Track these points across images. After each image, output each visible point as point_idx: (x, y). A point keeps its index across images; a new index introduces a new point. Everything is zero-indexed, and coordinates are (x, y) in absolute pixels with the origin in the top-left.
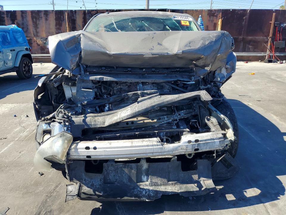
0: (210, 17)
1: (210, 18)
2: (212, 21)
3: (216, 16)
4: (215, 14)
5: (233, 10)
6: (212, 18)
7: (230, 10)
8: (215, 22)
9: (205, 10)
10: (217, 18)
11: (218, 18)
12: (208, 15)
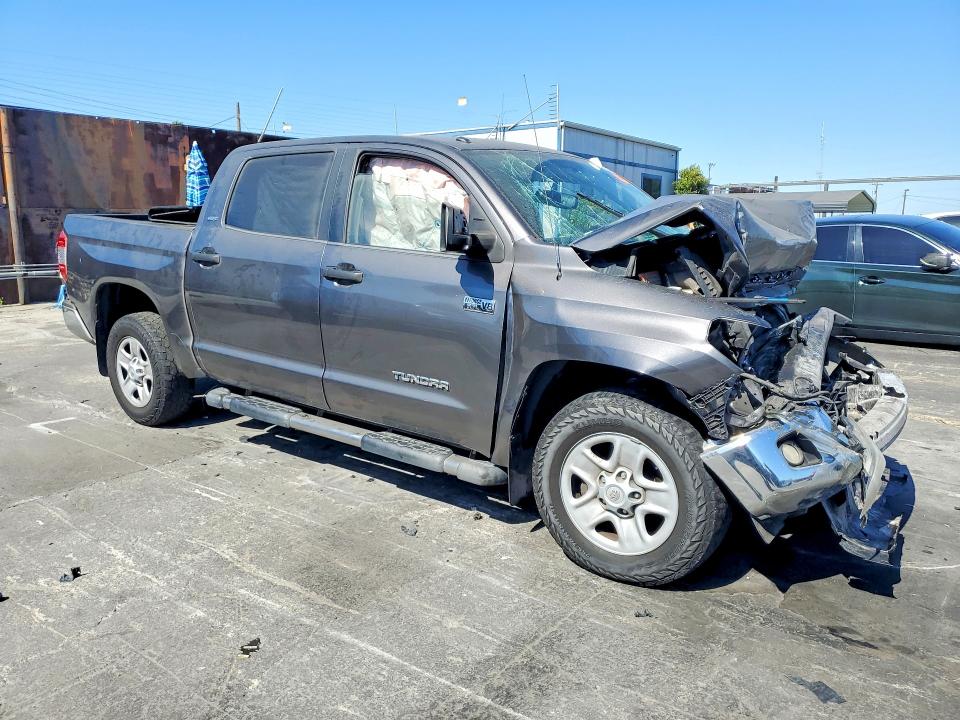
0: (153, 145)
1: (156, 150)
2: (165, 160)
3: (174, 146)
4: (170, 140)
5: (219, 132)
6: (160, 149)
7: (210, 130)
8: (173, 161)
9: (133, 122)
10: (177, 153)
11: (181, 152)
12: (146, 139)
